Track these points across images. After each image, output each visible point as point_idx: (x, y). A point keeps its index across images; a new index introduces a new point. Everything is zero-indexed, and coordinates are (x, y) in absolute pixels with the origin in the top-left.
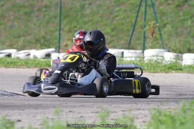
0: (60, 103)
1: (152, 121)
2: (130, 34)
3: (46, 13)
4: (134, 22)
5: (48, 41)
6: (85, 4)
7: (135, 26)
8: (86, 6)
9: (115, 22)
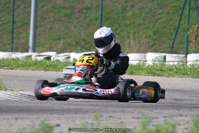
0: (100, 107)
1: (195, 128)
2: (174, 37)
3: (87, 15)
4: (177, 25)
5: (88, 43)
6: (127, 6)
7: (177, 30)
8: (128, 8)
9: (157, 26)
